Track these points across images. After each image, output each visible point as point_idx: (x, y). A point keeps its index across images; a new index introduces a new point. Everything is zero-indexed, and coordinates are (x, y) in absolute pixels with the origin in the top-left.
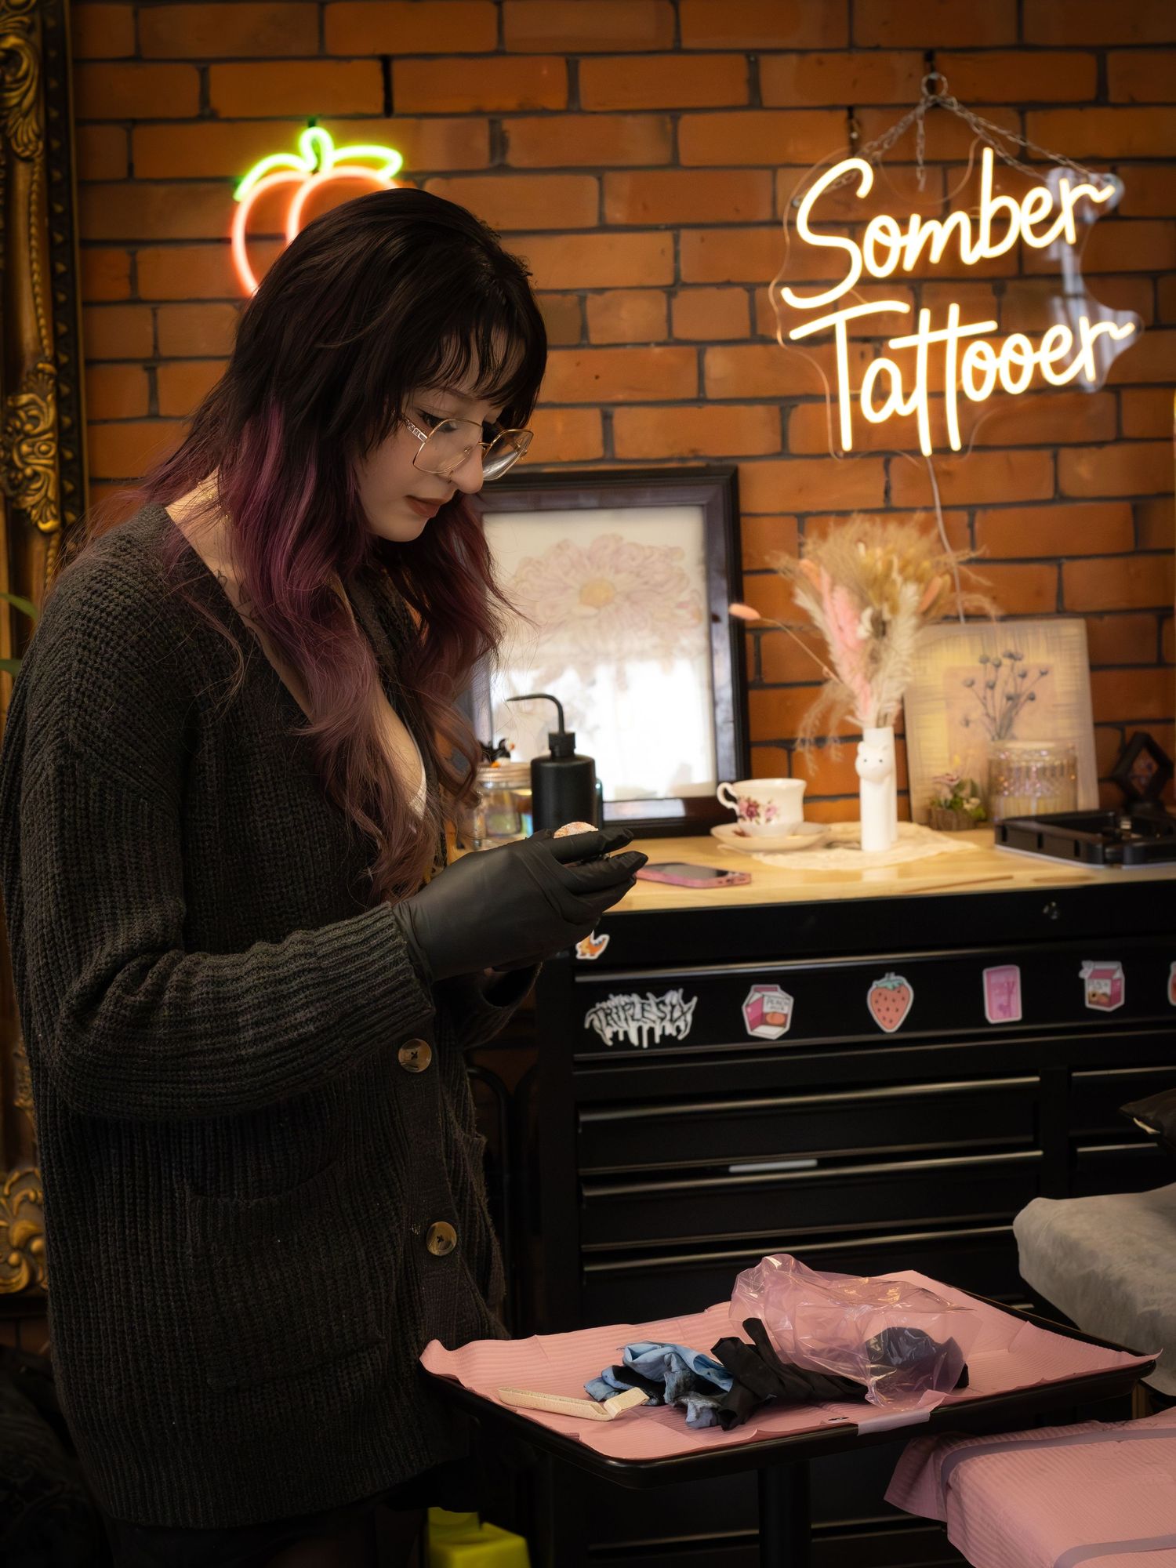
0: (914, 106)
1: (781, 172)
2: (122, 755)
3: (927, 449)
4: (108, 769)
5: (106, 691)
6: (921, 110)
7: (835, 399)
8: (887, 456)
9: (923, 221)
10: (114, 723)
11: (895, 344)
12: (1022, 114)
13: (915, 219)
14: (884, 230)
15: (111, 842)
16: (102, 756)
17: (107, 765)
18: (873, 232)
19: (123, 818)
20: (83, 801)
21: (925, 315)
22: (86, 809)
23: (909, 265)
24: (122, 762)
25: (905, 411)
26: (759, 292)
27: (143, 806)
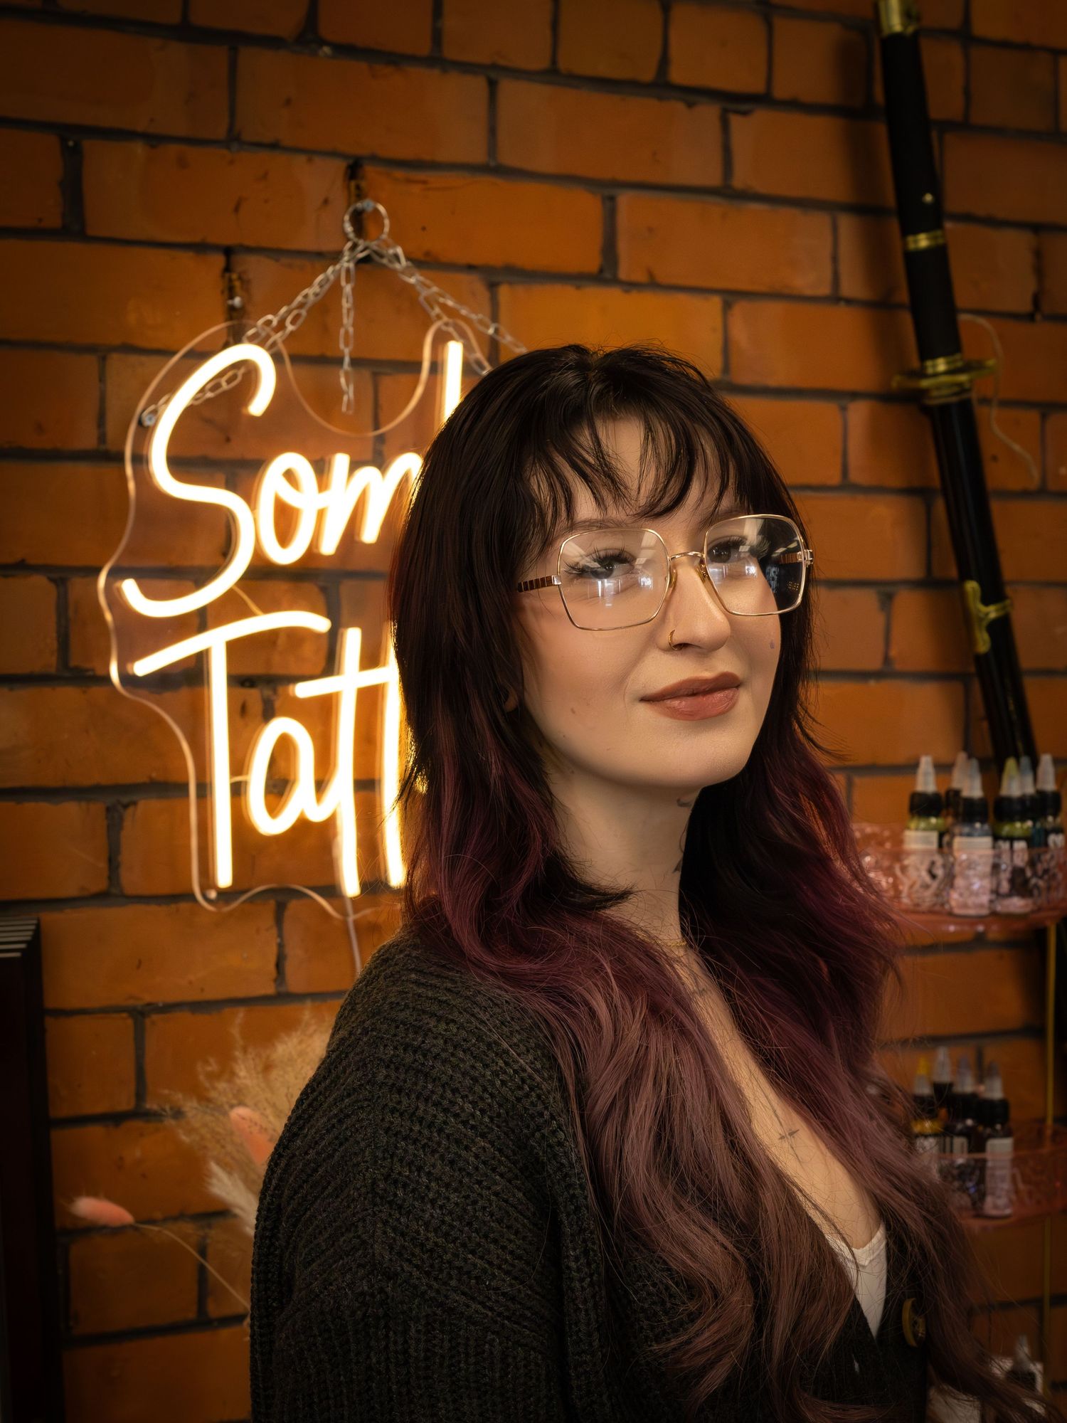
0: (336, 257)
1: (115, 360)
2: (459, 1269)
3: (351, 885)
4: (438, 1292)
5: (429, 1174)
6: (346, 263)
7: (205, 789)
8: (281, 898)
9: (354, 466)
10: (443, 1222)
11: (304, 690)
12: (492, 286)
13: (341, 461)
14: (290, 476)
15: (445, 1400)
16: (428, 1274)
17: (436, 1285)
18: (272, 483)
19: (462, 1365)
20: (400, 1340)
21: (353, 639)
22: (405, 1352)
23: (329, 546)
24: (459, 1280)
25: (317, 814)
26: (77, 585)
27: (491, 1345)
